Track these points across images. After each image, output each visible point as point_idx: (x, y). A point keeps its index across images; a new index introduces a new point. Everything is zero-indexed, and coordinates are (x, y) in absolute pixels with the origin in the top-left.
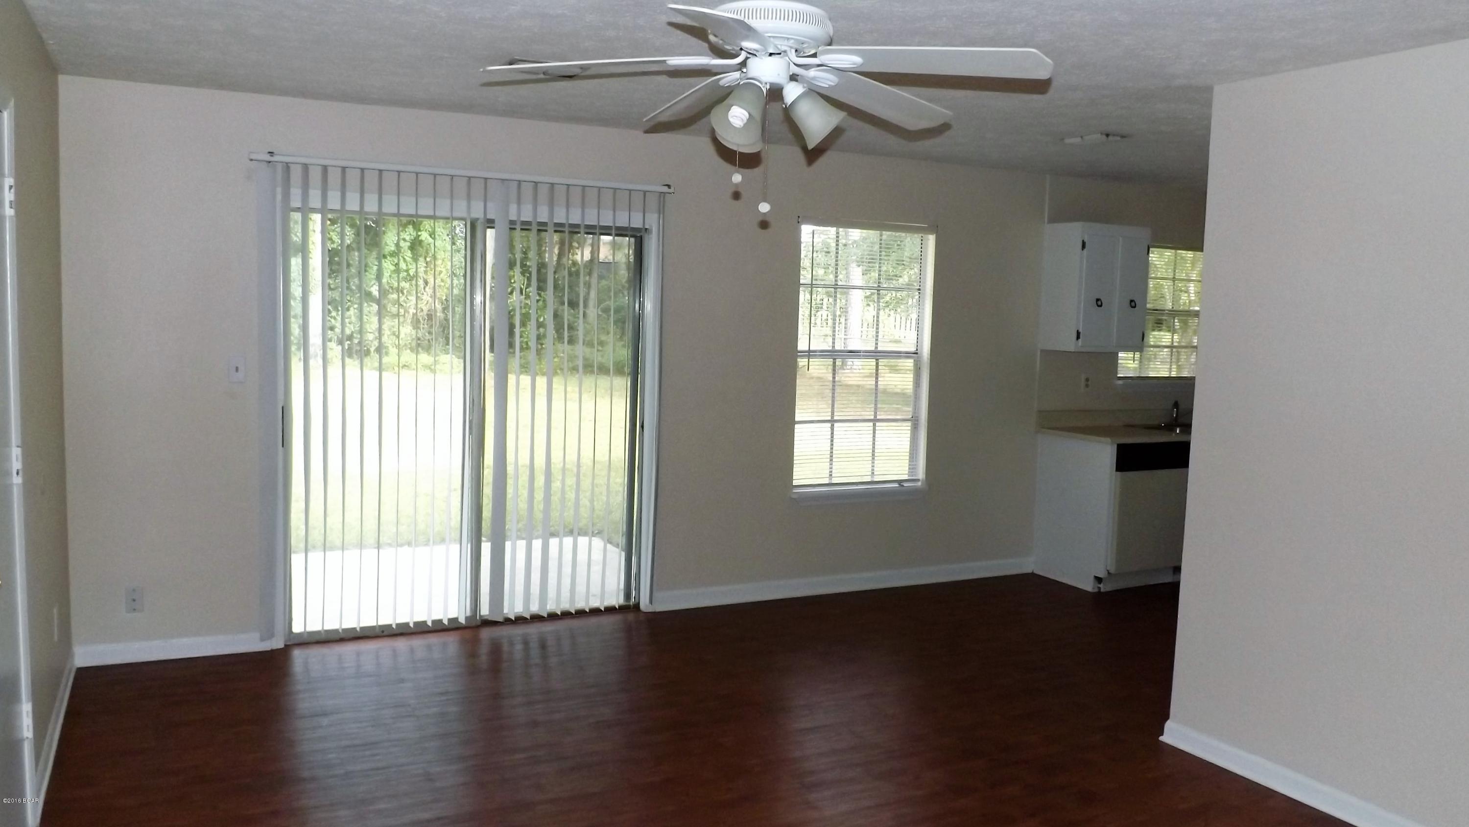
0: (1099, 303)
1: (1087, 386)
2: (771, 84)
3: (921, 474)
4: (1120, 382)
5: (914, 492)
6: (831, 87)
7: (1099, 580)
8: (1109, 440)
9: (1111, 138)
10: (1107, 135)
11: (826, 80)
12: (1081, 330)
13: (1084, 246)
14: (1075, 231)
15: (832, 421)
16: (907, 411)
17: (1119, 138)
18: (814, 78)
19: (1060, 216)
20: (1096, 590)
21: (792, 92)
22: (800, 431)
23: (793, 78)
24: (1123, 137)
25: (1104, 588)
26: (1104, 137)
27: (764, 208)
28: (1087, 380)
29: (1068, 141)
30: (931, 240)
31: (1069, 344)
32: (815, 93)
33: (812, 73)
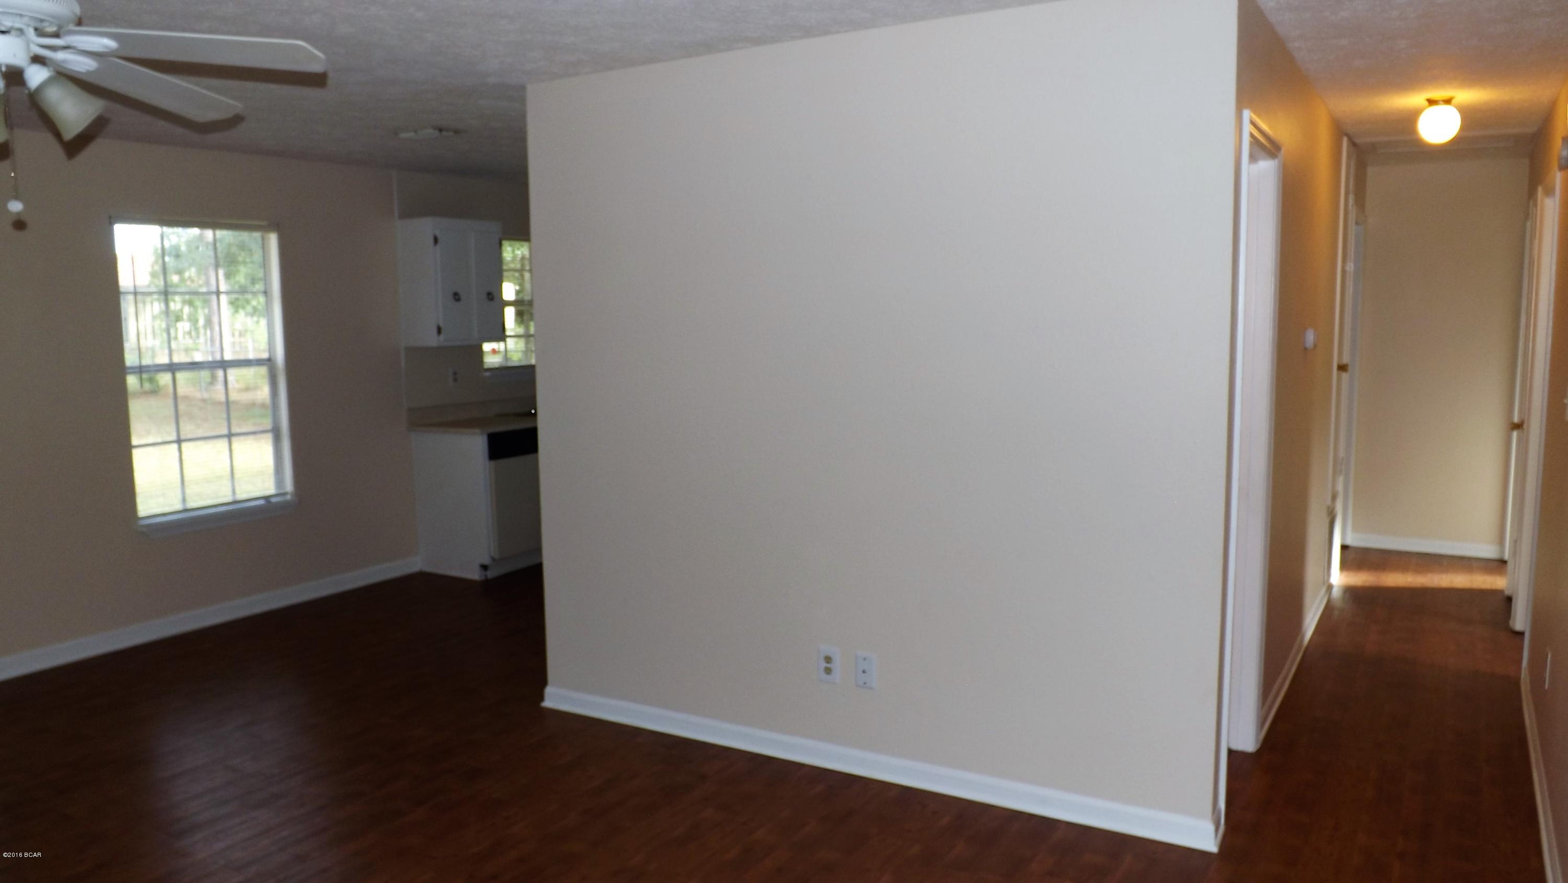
0: (456, 297)
1: (455, 380)
2: (8, 66)
3: (289, 486)
4: (487, 374)
5: (283, 506)
6: (88, 72)
7: (484, 567)
8: (477, 431)
9: (444, 133)
10: (441, 130)
11: (82, 65)
12: (441, 325)
13: (436, 240)
14: (426, 226)
15: (179, 441)
16: (268, 423)
17: (451, 134)
18: (65, 61)
19: (408, 213)
20: (483, 578)
21: (36, 76)
22: (137, 455)
23: (37, 60)
24: (456, 132)
25: (491, 574)
26: (437, 132)
27: (16, 206)
28: (455, 374)
29: (404, 135)
30: (273, 239)
31: (433, 340)
32: (64, 76)
33: (60, 56)
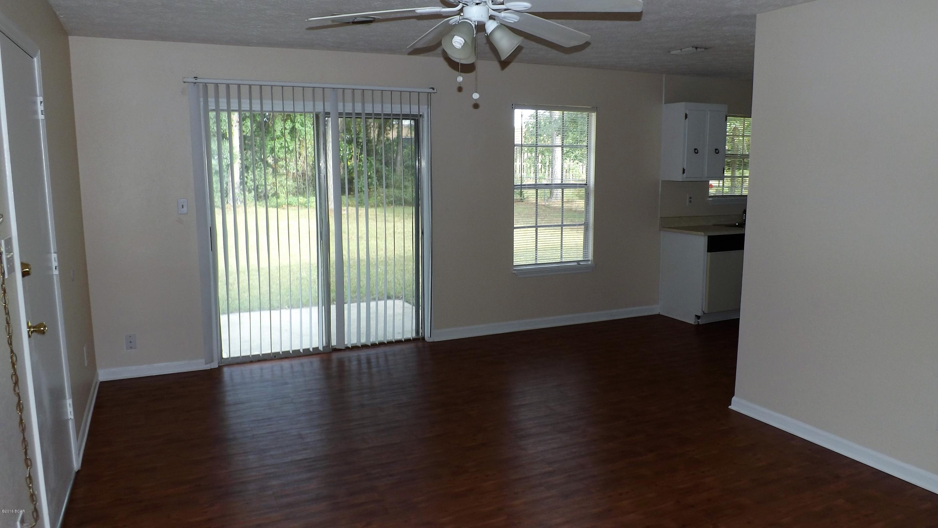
0: (696, 151)
1: (690, 202)
2: (478, 22)
3: (590, 257)
4: (711, 199)
5: (587, 267)
6: (515, 23)
7: (698, 317)
8: (703, 233)
9: (699, 50)
10: (696, 48)
11: (511, 18)
12: (685, 168)
13: (686, 116)
14: (681, 108)
15: (536, 227)
16: (583, 220)
17: (703, 50)
18: (504, 17)
19: (670, 100)
20: (697, 323)
21: (491, 26)
22: (517, 233)
23: (491, 18)
24: (705, 49)
25: (701, 322)
26: (694, 49)
27: (476, 96)
28: (690, 198)
29: (672, 53)
30: (594, 116)
31: (679, 177)
32: (504, 26)
33: (503, 14)
